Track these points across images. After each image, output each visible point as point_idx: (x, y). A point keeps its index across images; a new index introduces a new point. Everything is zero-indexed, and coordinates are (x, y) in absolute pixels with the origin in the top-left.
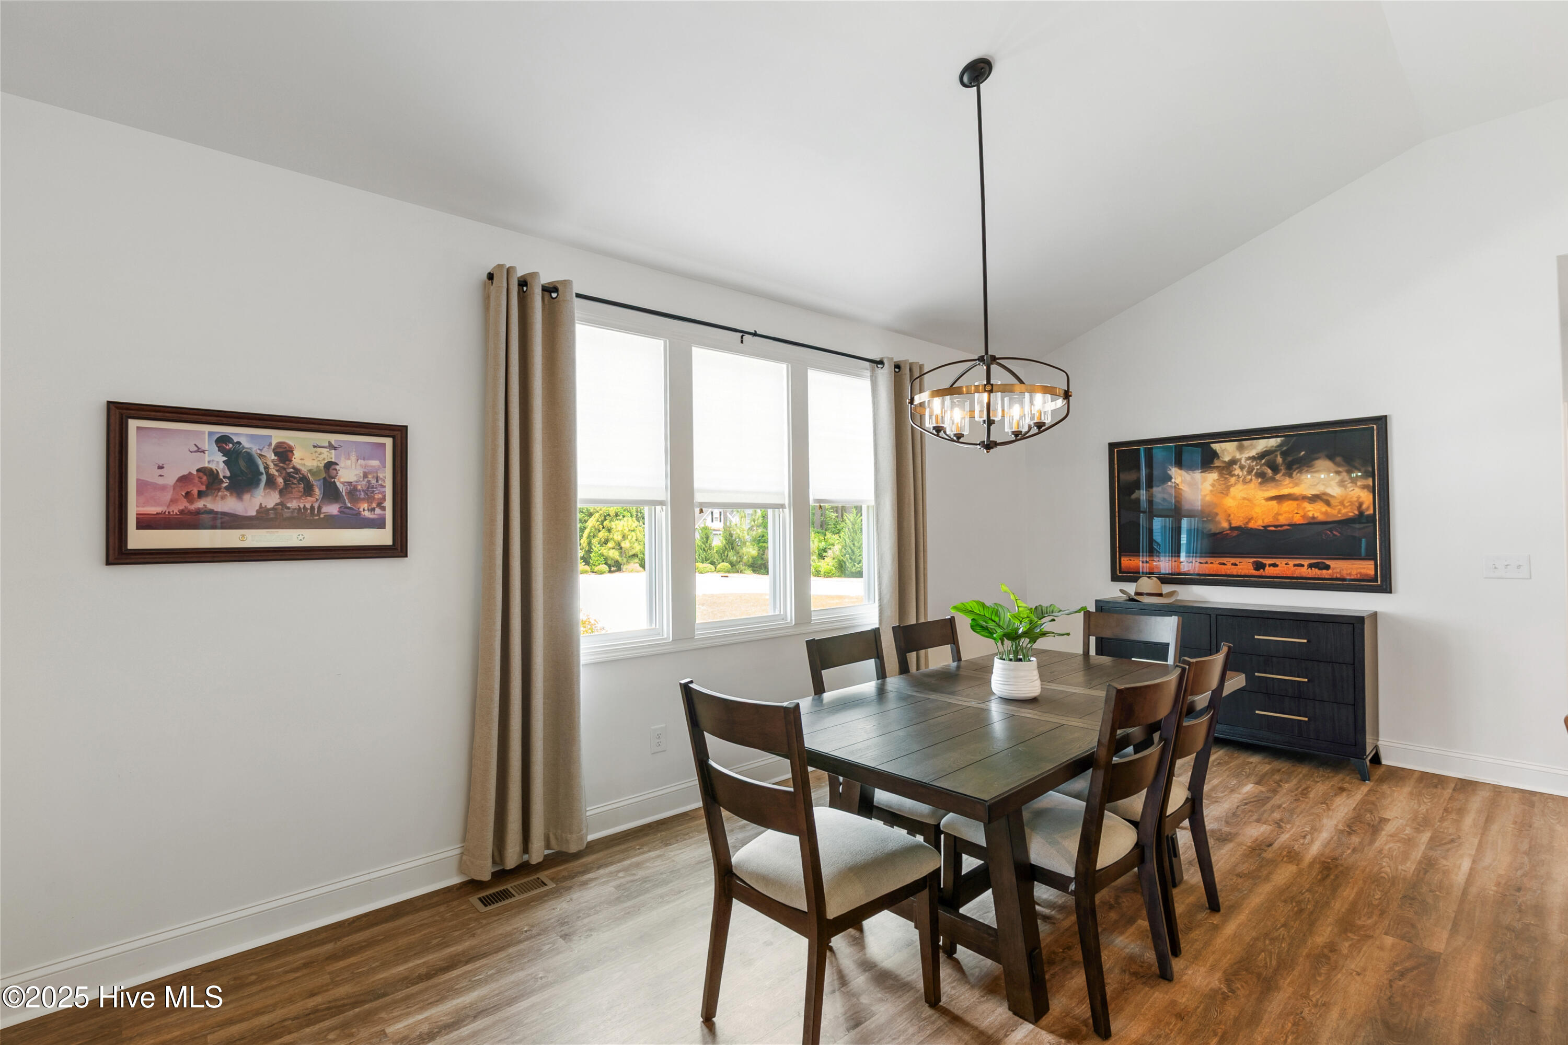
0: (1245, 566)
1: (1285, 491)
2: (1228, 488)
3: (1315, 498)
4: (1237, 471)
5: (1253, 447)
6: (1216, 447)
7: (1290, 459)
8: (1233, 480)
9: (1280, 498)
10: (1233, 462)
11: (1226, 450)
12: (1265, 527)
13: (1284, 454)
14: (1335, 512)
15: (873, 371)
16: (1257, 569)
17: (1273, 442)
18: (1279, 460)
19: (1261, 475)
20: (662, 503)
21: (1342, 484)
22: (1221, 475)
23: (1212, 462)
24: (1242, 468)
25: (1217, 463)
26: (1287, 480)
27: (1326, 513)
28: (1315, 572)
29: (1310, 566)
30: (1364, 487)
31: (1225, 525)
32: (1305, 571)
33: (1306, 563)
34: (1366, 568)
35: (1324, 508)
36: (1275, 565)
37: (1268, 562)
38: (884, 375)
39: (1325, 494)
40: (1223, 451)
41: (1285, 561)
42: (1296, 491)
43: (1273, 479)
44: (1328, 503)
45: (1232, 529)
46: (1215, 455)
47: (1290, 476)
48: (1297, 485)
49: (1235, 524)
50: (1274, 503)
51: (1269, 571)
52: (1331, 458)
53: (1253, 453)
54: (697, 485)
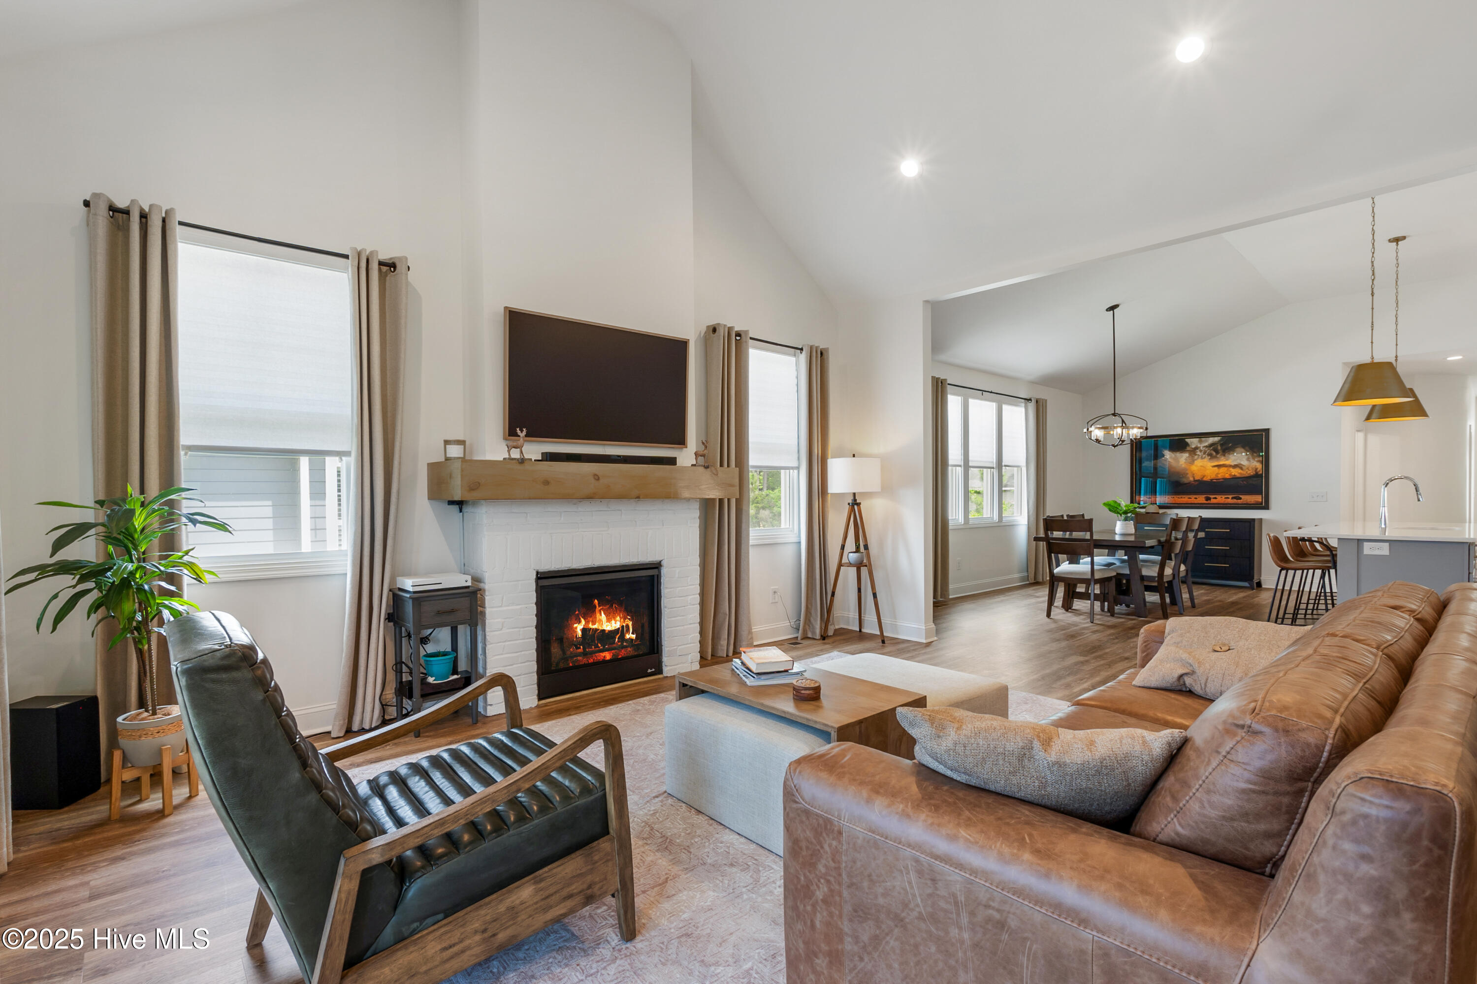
0: (1201, 499)
1: (1221, 463)
2: (1193, 461)
3: (1235, 466)
4: (1198, 453)
5: (1206, 441)
6: (1188, 440)
7: (1224, 447)
8: (1196, 457)
9: (1219, 466)
10: (1196, 448)
11: (1193, 442)
12: (1212, 480)
13: (1222, 445)
14: (1245, 473)
15: (1026, 404)
16: (1207, 500)
17: (1216, 439)
18: (1219, 448)
19: (1210, 455)
20: (960, 466)
21: (1248, 459)
22: (1190, 454)
23: (1185, 448)
24: (1201, 451)
25: (1188, 448)
26: (1223, 458)
27: (1240, 473)
28: (1235, 501)
29: (1232, 498)
30: (1258, 461)
31: (1192, 479)
32: (1230, 501)
33: (1230, 497)
34: (1258, 498)
35: (1240, 471)
36: (1215, 498)
37: (1212, 497)
38: (1032, 406)
39: (1241, 464)
40: (1191, 443)
41: (1220, 496)
42: (1227, 463)
43: (1216, 457)
44: (1241, 469)
45: (1195, 481)
46: (1187, 444)
47: (1224, 455)
48: (1227, 460)
49: (1197, 478)
50: (1216, 468)
51: (1213, 501)
52: (1243, 447)
53: (1206, 444)
54: (970, 459)
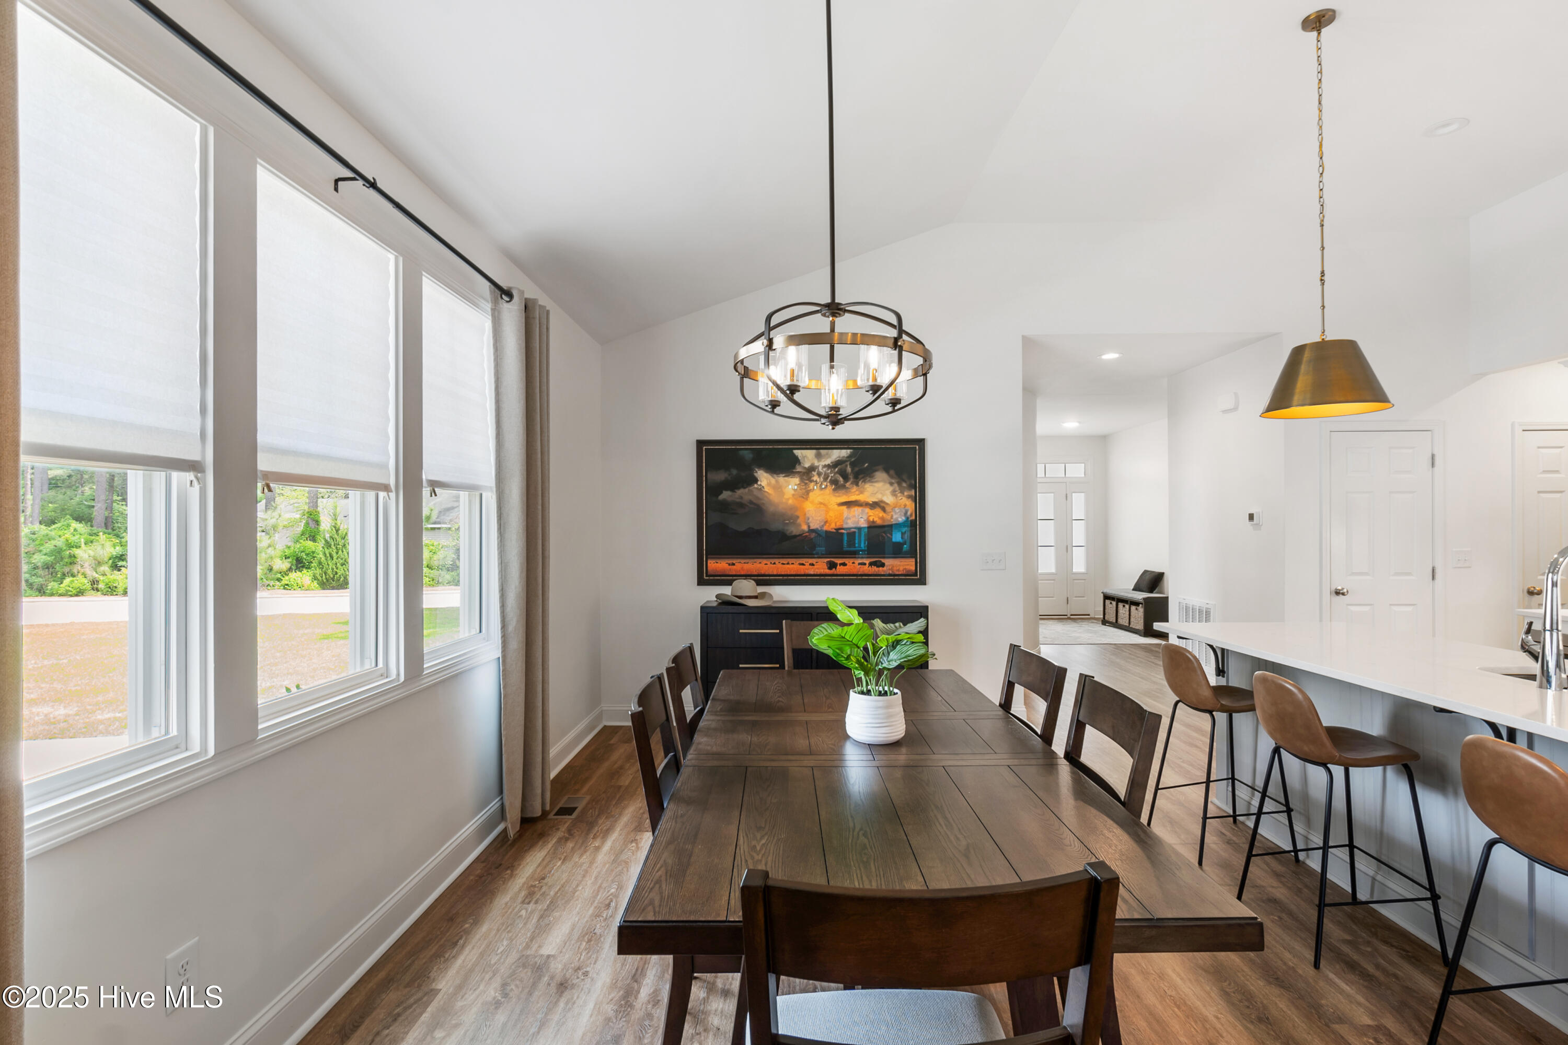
0: (820, 566)
1: (853, 498)
2: (808, 492)
3: (875, 505)
4: (816, 478)
5: (829, 456)
6: (798, 453)
7: (857, 469)
8: (812, 485)
9: (849, 504)
10: (812, 468)
11: (807, 457)
12: (837, 530)
13: (853, 465)
14: (887, 517)
16: (830, 568)
17: (844, 453)
18: (849, 469)
19: (834, 482)
20: (194, 466)
21: (894, 493)
22: (802, 480)
23: (794, 467)
24: (819, 474)
25: (798, 469)
26: (855, 488)
27: (882, 518)
28: (875, 569)
29: (871, 564)
30: (909, 497)
31: (805, 528)
32: (867, 569)
33: (867, 561)
34: (907, 565)
35: (881, 514)
36: (844, 564)
37: (839, 561)
38: (511, 312)
39: (882, 501)
40: (804, 457)
41: (852, 560)
42: (861, 498)
43: (844, 487)
44: (884, 510)
45: (812, 531)
46: (796, 461)
47: (857, 485)
48: (862, 493)
49: (813, 526)
50: (844, 508)
51: (840, 570)
52: (887, 470)
53: (828, 462)
54: (262, 438)
